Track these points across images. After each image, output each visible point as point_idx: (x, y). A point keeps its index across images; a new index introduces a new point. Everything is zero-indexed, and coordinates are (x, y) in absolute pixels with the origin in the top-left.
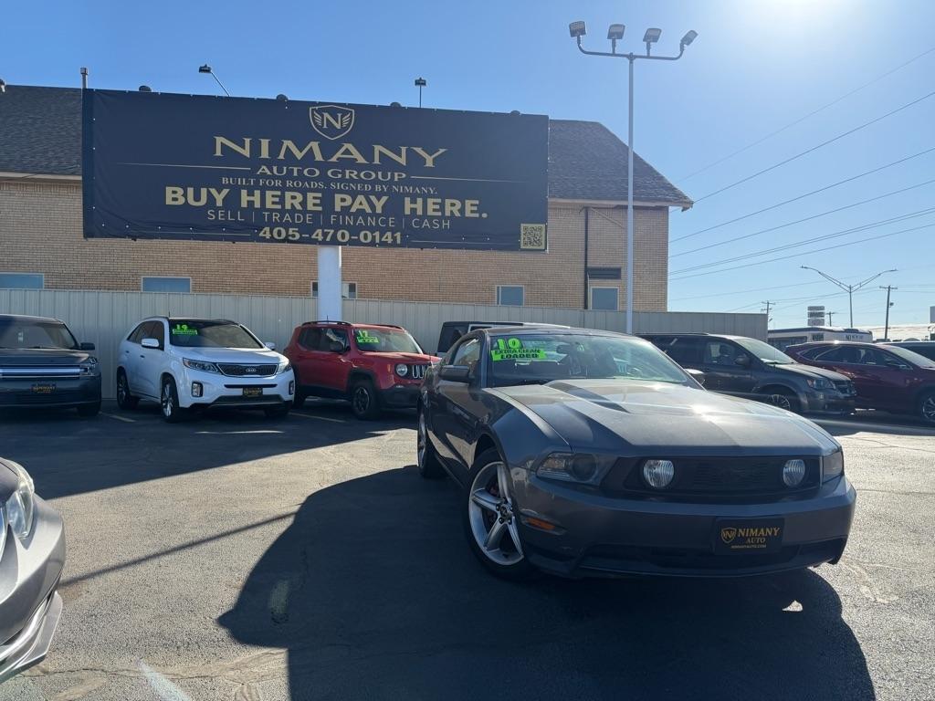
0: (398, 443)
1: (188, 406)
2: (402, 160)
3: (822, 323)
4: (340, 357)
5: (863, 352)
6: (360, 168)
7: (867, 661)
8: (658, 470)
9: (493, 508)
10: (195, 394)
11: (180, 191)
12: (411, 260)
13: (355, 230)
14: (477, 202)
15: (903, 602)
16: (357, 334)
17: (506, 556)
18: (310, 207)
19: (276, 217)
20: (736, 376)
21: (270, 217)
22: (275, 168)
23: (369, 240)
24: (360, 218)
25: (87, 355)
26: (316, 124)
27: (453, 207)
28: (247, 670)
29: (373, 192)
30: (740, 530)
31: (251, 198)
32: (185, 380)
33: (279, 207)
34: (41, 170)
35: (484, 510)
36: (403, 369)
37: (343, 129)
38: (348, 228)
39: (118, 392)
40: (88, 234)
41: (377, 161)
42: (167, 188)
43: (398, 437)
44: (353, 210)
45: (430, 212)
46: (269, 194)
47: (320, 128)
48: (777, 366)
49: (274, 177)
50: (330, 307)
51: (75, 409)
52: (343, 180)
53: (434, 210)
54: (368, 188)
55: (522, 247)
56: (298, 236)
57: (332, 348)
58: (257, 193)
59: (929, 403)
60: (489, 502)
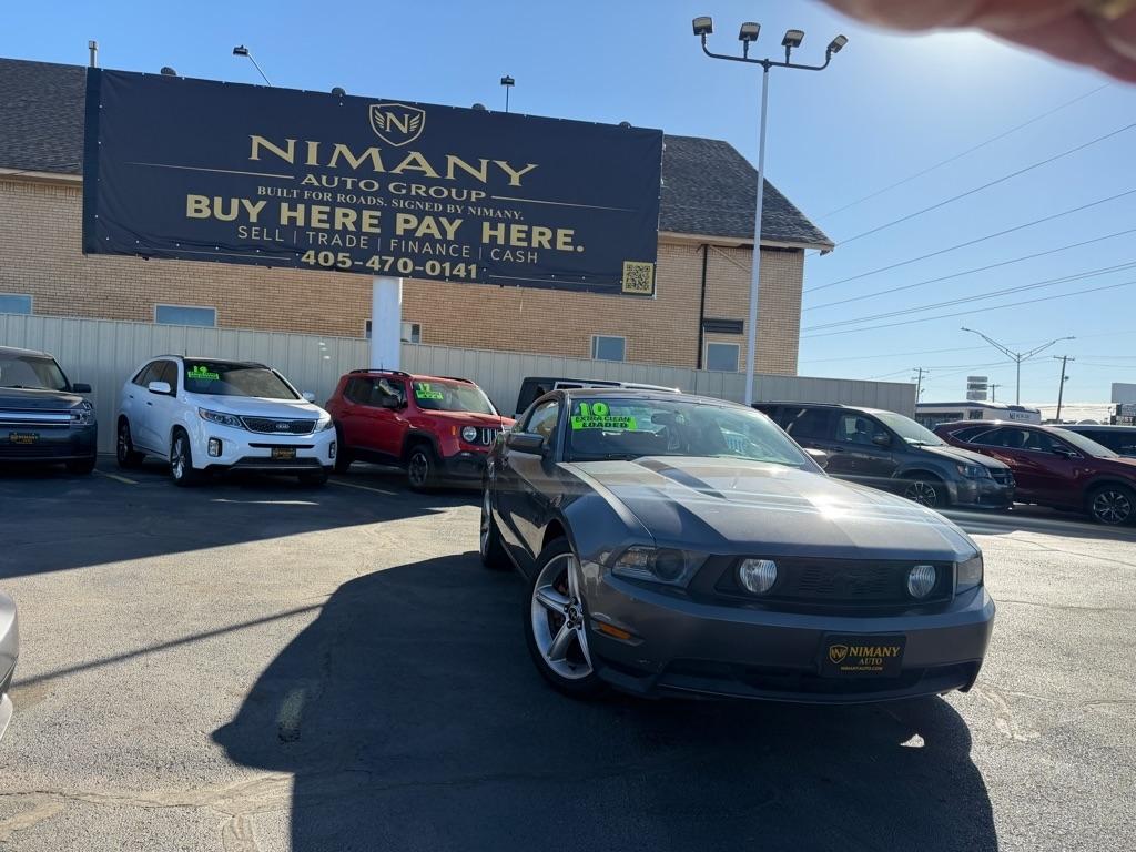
0: (460, 522)
1: (203, 467)
2: (482, 176)
3: (984, 397)
4: (396, 414)
5: (1027, 435)
6: (429, 182)
7: (994, 810)
8: (757, 571)
9: (561, 609)
10: (212, 453)
11: (205, 201)
12: (489, 299)
13: (420, 259)
14: (571, 232)
15: (1045, 740)
16: (416, 388)
17: (573, 669)
18: (366, 228)
19: (323, 238)
20: (874, 458)
21: (316, 238)
22: (324, 178)
23: (437, 272)
24: (427, 244)
25: (80, 399)
26: (376, 125)
27: (541, 236)
28: (242, 799)
29: (444, 213)
30: (852, 649)
31: (293, 214)
32: (201, 434)
33: (327, 226)
34: (33, 166)
35: (551, 612)
36: (471, 433)
37: (411, 134)
38: (412, 256)
39: (119, 446)
40: (88, 249)
41: (450, 175)
42: (189, 196)
43: (460, 516)
44: (419, 234)
45: (514, 242)
46: (315, 209)
47: (383, 131)
48: (922, 447)
49: (322, 189)
50: (385, 352)
51: (64, 465)
52: (407, 197)
53: (519, 239)
54: (438, 207)
55: (624, 290)
56: (349, 263)
57: (385, 404)
58: (301, 207)
59: (1101, 499)
60: (556, 602)
